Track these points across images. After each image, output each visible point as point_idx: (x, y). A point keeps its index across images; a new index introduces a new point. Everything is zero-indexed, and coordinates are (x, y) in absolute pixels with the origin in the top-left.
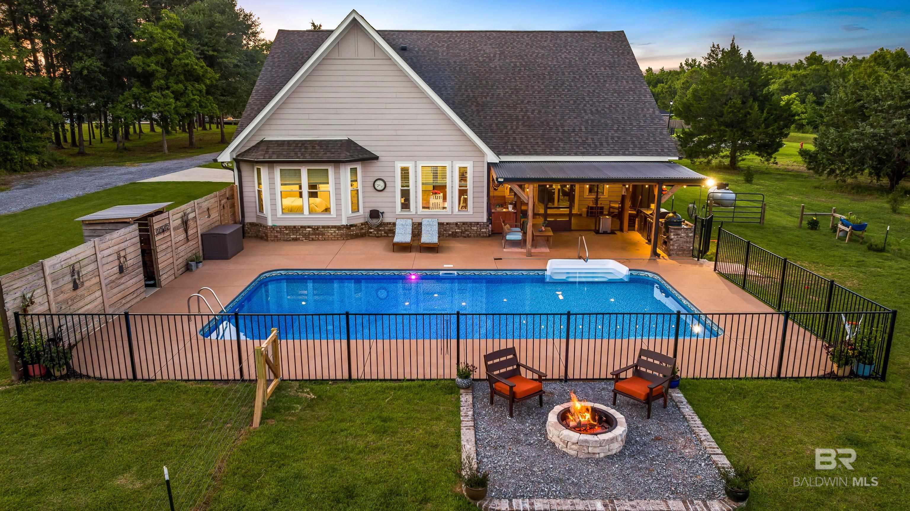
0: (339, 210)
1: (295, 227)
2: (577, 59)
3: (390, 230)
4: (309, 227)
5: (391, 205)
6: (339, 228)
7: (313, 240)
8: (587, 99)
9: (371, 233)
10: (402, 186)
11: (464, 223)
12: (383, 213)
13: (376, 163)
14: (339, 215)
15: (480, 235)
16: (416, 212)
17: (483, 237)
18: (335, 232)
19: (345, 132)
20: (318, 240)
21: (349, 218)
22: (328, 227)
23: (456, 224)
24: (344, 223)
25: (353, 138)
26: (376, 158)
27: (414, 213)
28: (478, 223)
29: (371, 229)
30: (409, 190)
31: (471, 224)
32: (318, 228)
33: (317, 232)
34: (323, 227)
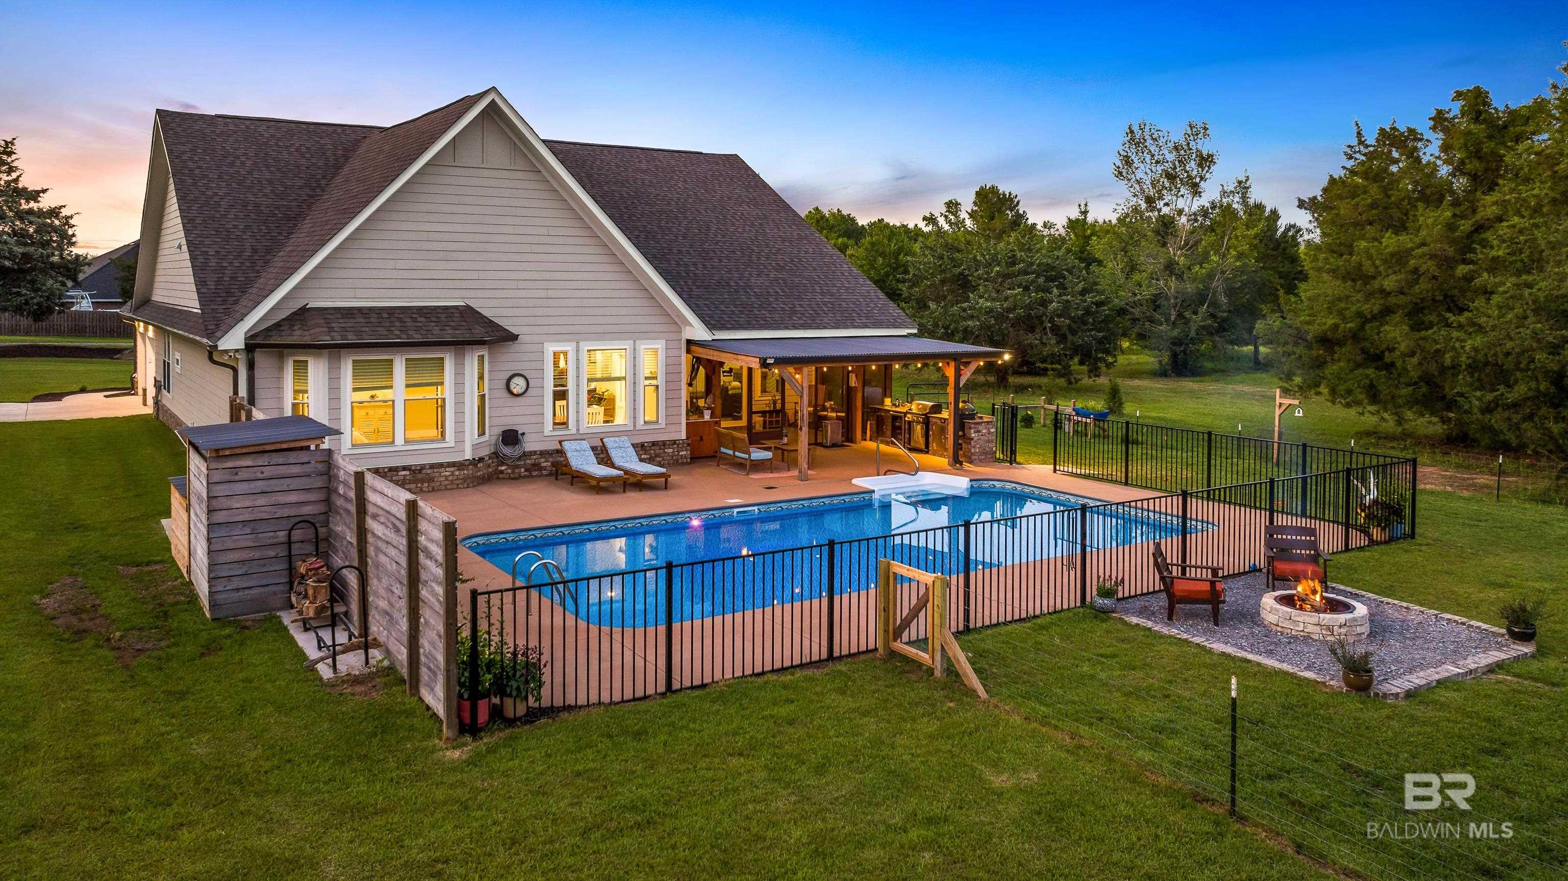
0: (459, 432)
3: (534, 465)
4: (404, 468)
5: (534, 419)
6: (459, 465)
8: (755, 248)
9: (502, 472)
10: (555, 386)
11: (654, 444)
12: (523, 434)
13: (514, 347)
14: (460, 441)
15: (677, 461)
16: (578, 430)
17: (683, 464)
18: (453, 474)
19: (458, 293)
21: (475, 447)
22: (441, 465)
23: (642, 445)
24: (468, 455)
25: (473, 304)
26: (514, 338)
27: (574, 431)
28: (674, 442)
29: (503, 464)
30: (567, 390)
31: (664, 444)
32: (423, 467)
33: (420, 476)
34: (432, 466)
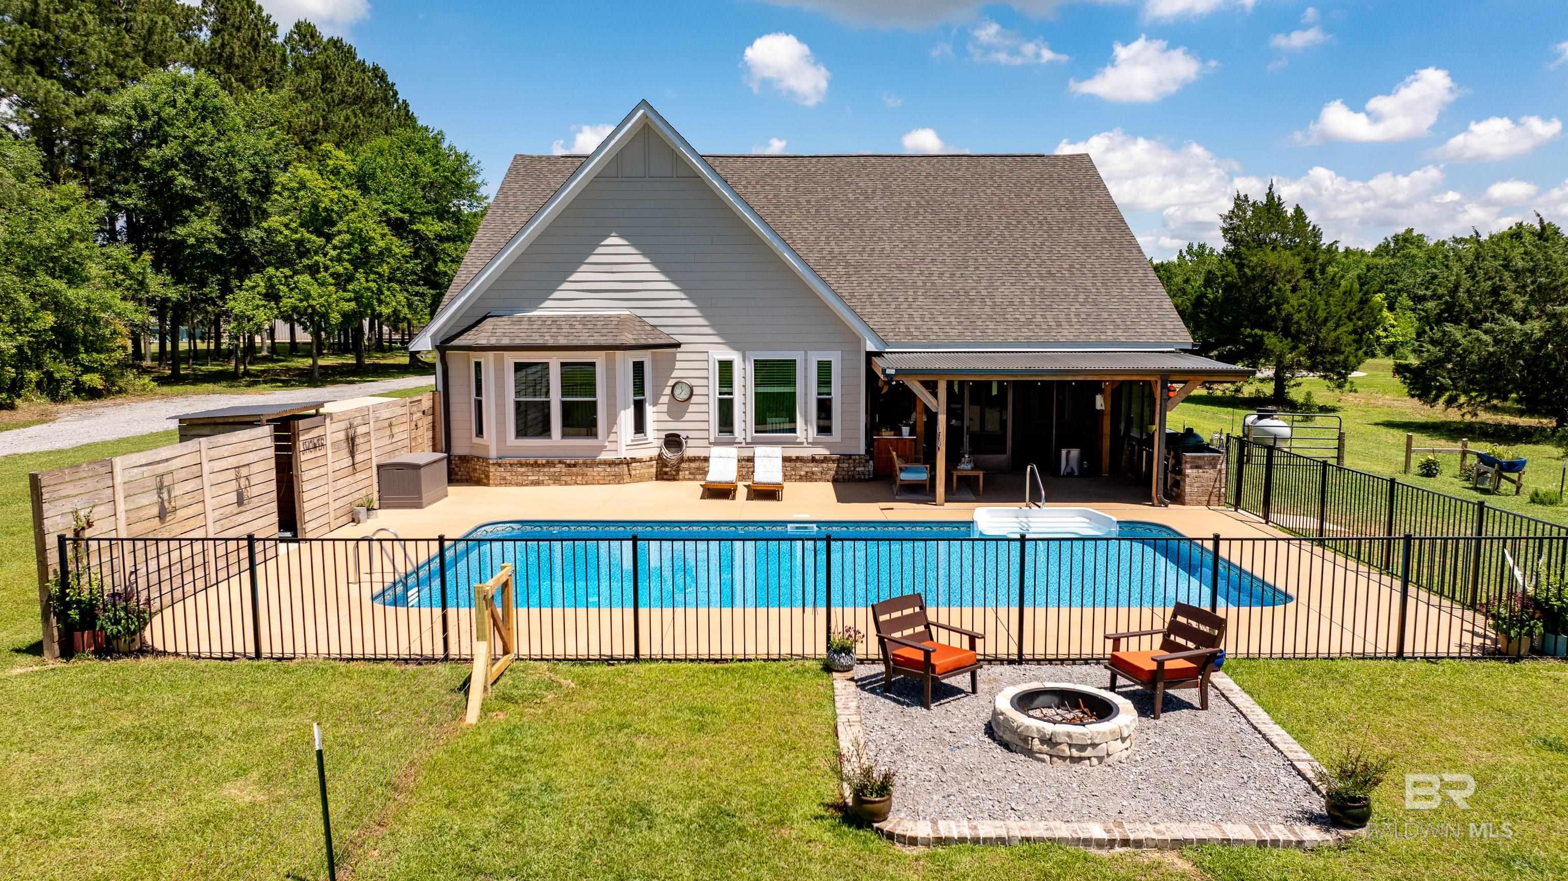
0: (612, 433)
1: (536, 461)
2: (1013, 195)
3: (698, 469)
4: (560, 462)
5: (698, 425)
6: (612, 463)
8: (1031, 255)
9: (666, 473)
10: (721, 394)
11: (826, 457)
12: (686, 440)
13: (678, 355)
14: (613, 441)
15: (853, 476)
16: (744, 439)
17: (860, 480)
18: (604, 471)
19: (624, 304)
20: (576, 483)
21: (629, 447)
22: (593, 462)
23: (813, 458)
24: (621, 455)
25: (639, 313)
26: (677, 346)
27: (740, 439)
28: (850, 456)
29: (666, 466)
30: (731, 400)
31: (838, 459)
32: (576, 463)
33: (574, 470)
34: (585, 462)
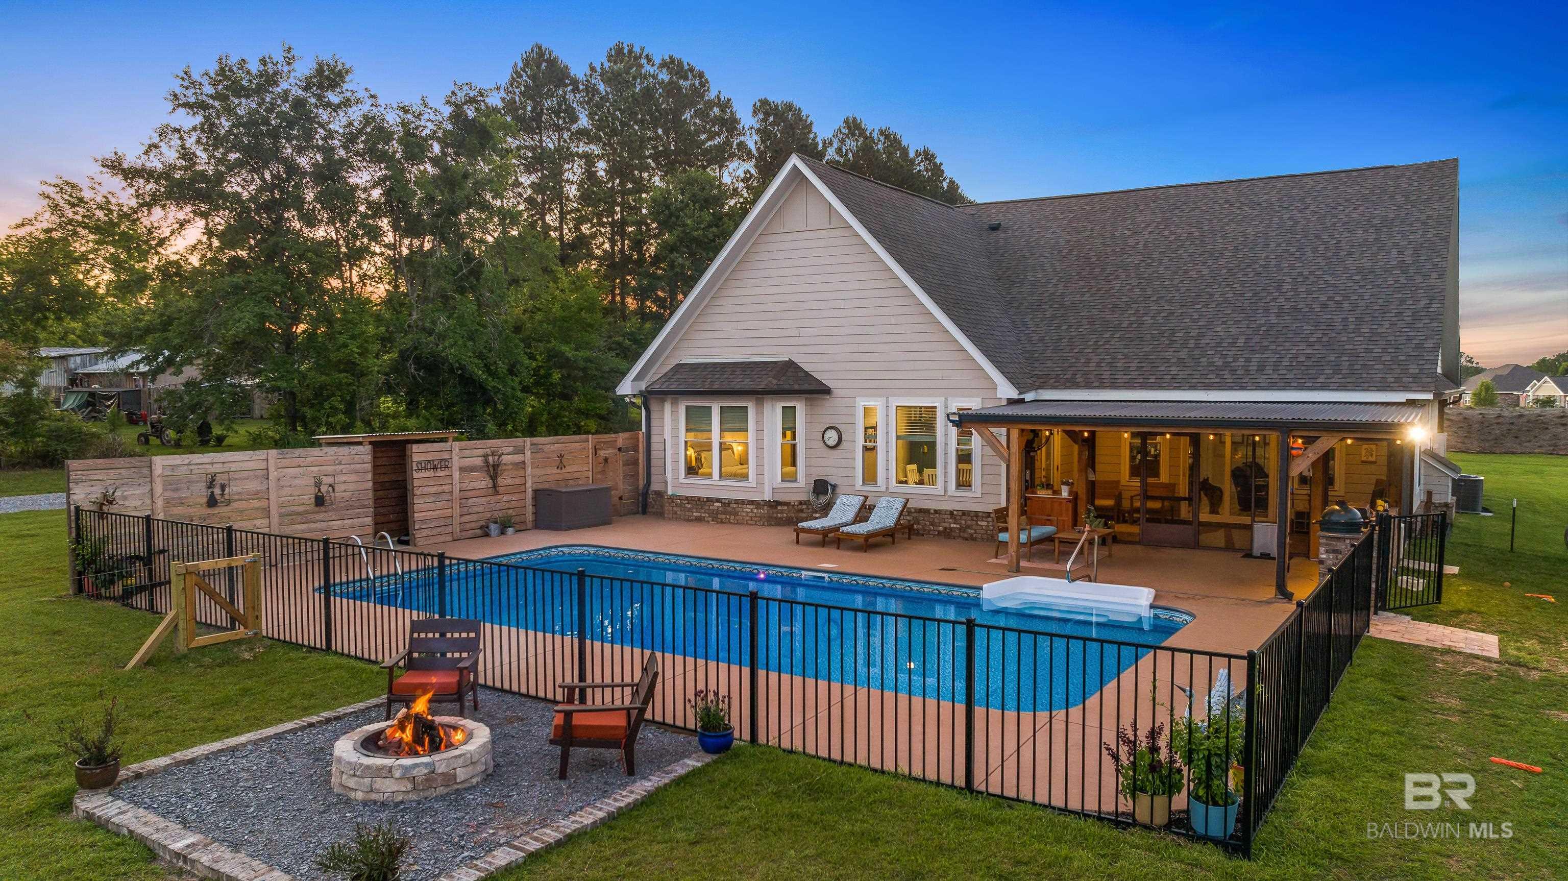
0: (760, 475)
1: (699, 498)
4: (718, 500)
5: (844, 472)
7: (722, 522)
10: (865, 441)
12: (834, 487)
13: (829, 401)
14: (760, 483)
16: (887, 488)
18: (752, 511)
19: (782, 350)
20: (730, 522)
21: (775, 490)
22: (743, 502)
23: (951, 513)
24: (768, 496)
25: (795, 359)
26: (827, 391)
27: (883, 489)
30: (875, 448)
31: (977, 515)
32: (730, 502)
33: (728, 509)
